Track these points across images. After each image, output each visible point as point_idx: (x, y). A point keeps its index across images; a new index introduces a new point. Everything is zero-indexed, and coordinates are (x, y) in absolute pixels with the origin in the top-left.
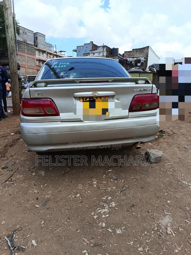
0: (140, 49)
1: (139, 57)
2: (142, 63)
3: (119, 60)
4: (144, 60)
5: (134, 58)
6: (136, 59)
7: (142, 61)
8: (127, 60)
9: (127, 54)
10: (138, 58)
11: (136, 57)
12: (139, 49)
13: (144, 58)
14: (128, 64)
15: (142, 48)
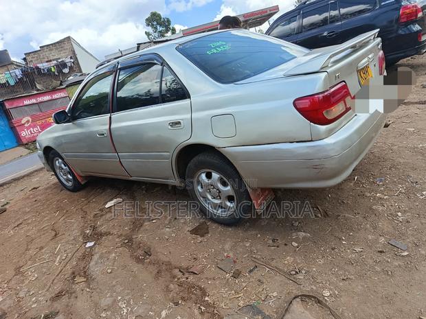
0: (54, 44)
1: (59, 59)
2: (71, 68)
3: (22, 70)
4: (72, 61)
5: (51, 61)
6: (55, 62)
7: (69, 64)
8: (37, 68)
9: (33, 58)
10: (60, 61)
11: (54, 60)
12: (52, 44)
13: (71, 58)
14: (44, 74)
15: (58, 42)
